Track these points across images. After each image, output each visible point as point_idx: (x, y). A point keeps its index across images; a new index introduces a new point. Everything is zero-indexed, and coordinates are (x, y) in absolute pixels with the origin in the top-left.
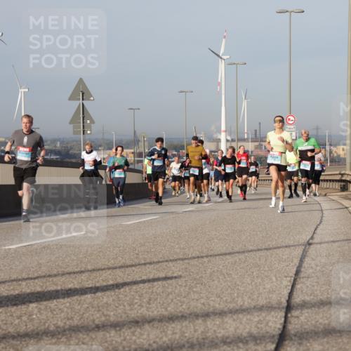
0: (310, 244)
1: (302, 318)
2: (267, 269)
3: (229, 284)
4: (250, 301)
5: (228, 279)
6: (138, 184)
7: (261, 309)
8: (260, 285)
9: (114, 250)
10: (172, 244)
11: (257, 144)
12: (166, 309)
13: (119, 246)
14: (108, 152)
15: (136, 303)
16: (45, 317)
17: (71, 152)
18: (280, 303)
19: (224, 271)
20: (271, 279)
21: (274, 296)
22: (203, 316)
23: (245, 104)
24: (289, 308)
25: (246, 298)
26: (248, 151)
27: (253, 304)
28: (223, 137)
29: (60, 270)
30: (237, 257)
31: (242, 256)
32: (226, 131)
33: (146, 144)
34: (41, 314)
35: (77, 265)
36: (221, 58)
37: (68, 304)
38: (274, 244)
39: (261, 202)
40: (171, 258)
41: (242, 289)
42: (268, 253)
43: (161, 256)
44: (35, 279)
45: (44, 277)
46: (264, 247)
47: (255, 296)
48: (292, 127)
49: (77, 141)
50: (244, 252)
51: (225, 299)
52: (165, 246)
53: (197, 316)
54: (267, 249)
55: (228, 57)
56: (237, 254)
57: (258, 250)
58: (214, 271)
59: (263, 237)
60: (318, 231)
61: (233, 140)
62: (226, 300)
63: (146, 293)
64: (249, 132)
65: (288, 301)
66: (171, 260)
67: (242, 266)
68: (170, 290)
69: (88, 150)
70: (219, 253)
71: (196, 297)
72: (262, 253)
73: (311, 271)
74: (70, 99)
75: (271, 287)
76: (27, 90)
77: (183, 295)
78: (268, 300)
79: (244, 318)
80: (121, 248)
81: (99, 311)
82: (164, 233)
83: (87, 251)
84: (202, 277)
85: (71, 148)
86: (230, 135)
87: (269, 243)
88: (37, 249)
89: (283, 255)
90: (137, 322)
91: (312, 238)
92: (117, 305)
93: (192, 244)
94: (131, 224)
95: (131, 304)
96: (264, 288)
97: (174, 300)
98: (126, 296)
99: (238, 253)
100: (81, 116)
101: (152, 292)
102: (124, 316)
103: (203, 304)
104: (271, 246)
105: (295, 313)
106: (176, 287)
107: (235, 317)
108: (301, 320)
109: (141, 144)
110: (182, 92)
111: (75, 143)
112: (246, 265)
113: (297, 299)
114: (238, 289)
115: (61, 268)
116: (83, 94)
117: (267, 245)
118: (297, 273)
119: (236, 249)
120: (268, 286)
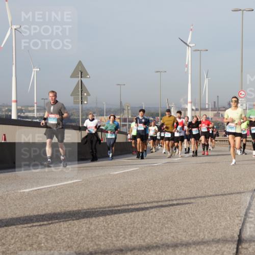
1: (250, 249)
2: (223, 210)
3: (193, 221)
4: (209, 235)
5: (193, 218)
6: (123, 143)
7: (218, 241)
8: (217, 222)
9: (104, 193)
10: (149, 190)
11: (215, 112)
13: (108, 190)
14: (100, 117)
15: (121, 235)
17: (72, 117)
18: (233, 237)
19: (189, 212)
20: (226, 218)
21: (228, 232)
22: (172, 247)
23: (206, 81)
24: (240, 241)
25: (206, 233)
26: (208, 118)
27: (212, 237)
28: (189, 107)
29: (62, 209)
30: (199, 201)
31: (203, 200)
32: (191, 102)
33: (130, 112)
34: (48, 243)
35: (76, 205)
36: (188, 46)
37: (68, 236)
38: (228, 191)
39: (219, 157)
40: (148, 201)
41: (203, 226)
42: (224, 198)
43: (140, 199)
46: (220, 193)
47: (214, 232)
48: (243, 99)
49: (76, 109)
51: (189, 233)
52: (144, 192)
54: (222, 195)
55: (194, 45)
56: (199, 199)
57: (216, 195)
58: (181, 212)
59: (220, 185)
61: (197, 110)
62: (191, 234)
63: (129, 227)
64: (210, 104)
65: (239, 236)
66: (148, 203)
67: (203, 207)
68: (147, 226)
69: (90, 118)
70: (186, 197)
71: (167, 232)
72: (219, 198)
74: (71, 77)
75: (226, 224)
76: (38, 70)
77: (158, 230)
78: (223, 235)
79: (205, 248)
80: (110, 193)
81: (92, 241)
82: (143, 181)
83: (83, 194)
84: (172, 216)
85: (72, 115)
86: (195, 106)
87: (224, 190)
88: (44, 193)
89: (235, 200)
90: (122, 250)
92: (106, 237)
93: (165, 190)
94: (117, 174)
95: (117, 236)
96: (221, 226)
97: (151, 234)
98: (113, 230)
99: (201, 197)
100: (80, 90)
101: (134, 227)
102: (112, 245)
103: (173, 237)
104: (226, 193)
105: (245, 245)
106: (152, 224)
107: (198, 248)
108: (249, 251)
109: (126, 112)
110: (157, 72)
111: (75, 111)
112: (207, 207)
114: (200, 226)
115: (63, 207)
116: (81, 73)
117: (222, 191)
119: (199, 195)
120: (223, 224)
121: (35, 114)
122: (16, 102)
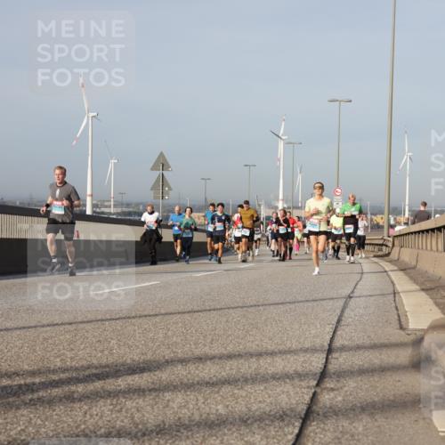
0: (351, 297)
1: (341, 360)
2: (313, 317)
3: (280, 329)
4: (297, 344)
5: (280, 325)
7: (306, 351)
8: (306, 330)
9: (184, 297)
10: (234, 294)
12: (226, 349)
13: (188, 294)
15: (201, 343)
16: (122, 352)
18: (323, 346)
19: (277, 318)
20: (316, 326)
21: (318, 340)
22: (256, 356)
23: (300, 177)
24: (330, 351)
27: (300, 346)
28: (280, 204)
29: (137, 313)
30: (288, 307)
31: (292, 306)
32: (283, 200)
34: (120, 349)
35: (153, 309)
36: (281, 138)
37: (143, 342)
38: (320, 296)
40: (232, 306)
41: (291, 334)
42: (315, 304)
43: (223, 304)
44: (116, 319)
45: (124, 318)
46: (311, 299)
47: (302, 340)
48: (339, 198)
50: (295, 302)
51: (276, 341)
53: (251, 355)
54: (313, 300)
60: (358, 286)
62: (277, 343)
63: (209, 334)
65: (330, 345)
68: (230, 333)
69: (149, 211)
71: (251, 339)
72: (310, 304)
73: (350, 320)
74: (152, 169)
75: (316, 332)
76: (116, 161)
77: (241, 337)
78: (313, 344)
79: (291, 358)
81: (169, 348)
83: (162, 298)
86: (287, 204)
87: (316, 295)
89: (327, 306)
90: (201, 359)
91: (353, 292)
94: (199, 277)
95: (196, 344)
96: (310, 334)
97: (233, 342)
98: (192, 336)
99: (289, 303)
100: (161, 184)
101: (215, 334)
102: (190, 353)
103: (258, 345)
104: (317, 298)
105: (335, 355)
106: (235, 330)
107: (284, 357)
108: (340, 361)
110: (246, 166)
112: (295, 313)
113: (338, 343)
114: (288, 333)
115: (139, 311)
116: (163, 165)
117: (314, 297)
118: (339, 321)
119: (288, 300)
120: (313, 332)
121: (112, 210)
122: (92, 195)
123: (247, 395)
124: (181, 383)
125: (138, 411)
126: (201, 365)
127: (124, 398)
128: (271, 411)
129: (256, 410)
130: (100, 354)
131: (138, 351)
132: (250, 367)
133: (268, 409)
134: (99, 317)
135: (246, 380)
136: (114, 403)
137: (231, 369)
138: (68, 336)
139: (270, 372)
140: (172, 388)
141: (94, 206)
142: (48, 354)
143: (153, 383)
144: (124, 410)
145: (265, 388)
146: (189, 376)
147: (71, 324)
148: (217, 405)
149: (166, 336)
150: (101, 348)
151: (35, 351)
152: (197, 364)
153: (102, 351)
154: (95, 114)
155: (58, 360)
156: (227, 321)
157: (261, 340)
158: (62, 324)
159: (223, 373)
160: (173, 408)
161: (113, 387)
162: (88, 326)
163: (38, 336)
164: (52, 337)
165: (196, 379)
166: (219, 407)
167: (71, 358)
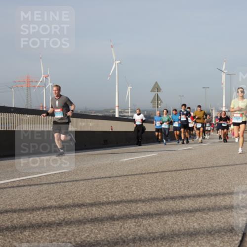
5: (227, 178)
8: (242, 181)
9: (171, 162)
10: (199, 160)
12: (197, 191)
13: (174, 160)
15: (182, 188)
16: (139, 193)
19: (225, 174)
22: (214, 195)
29: (146, 171)
30: (231, 167)
31: (233, 167)
32: (225, 107)
34: (138, 191)
35: (154, 169)
36: (223, 72)
37: (150, 187)
40: (199, 167)
41: (234, 183)
43: (194, 166)
44: (135, 175)
45: (139, 174)
46: (244, 163)
51: (225, 187)
53: (211, 195)
58: (219, 174)
63: (187, 183)
69: (138, 113)
74: (151, 91)
76: (131, 87)
83: (159, 163)
84: (214, 176)
88: (135, 161)
90: (183, 197)
92: (173, 189)
93: (209, 161)
97: (201, 187)
98: (177, 184)
99: (232, 165)
100: (156, 99)
101: (190, 183)
110: (204, 88)
116: (157, 89)
122: (118, 107)
123: (210, 218)
124: (173, 211)
125: (150, 226)
126: (183, 201)
127: (141, 218)
128: (224, 227)
129: (216, 226)
130: (127, 194)
131: (148, 192)
132: (211, 202)
133: (223, 226)
134: (125, 174)
135: (209, 209)
136: (136, 221)
137: (200, 203)
138: (109, 185)
139: (223, 205)
140: (167, 213)
141: (120, 112)
142: (99, 194)
143: (157, 210)
144: (142, 225)
145: (221, 214)
146: (177, 207)
147: (110, 177)
148: (194, 223)
149: (163, 184)
150: (127, 191)
151: (92, 192)
152: (181, 200)
153: (128, 193)
154: (119, 62)
155: (104, 197)
156: (196, 176)
157: (217, 187)
158: (105, 178)
159: (196, 205)
160: (169, 225)
161: (135, 212)
162: (119, 179)
163: (93, 185)
164: (100, 185)
165: (181, 208)
166: (195, 224)
167: (112, 196)
